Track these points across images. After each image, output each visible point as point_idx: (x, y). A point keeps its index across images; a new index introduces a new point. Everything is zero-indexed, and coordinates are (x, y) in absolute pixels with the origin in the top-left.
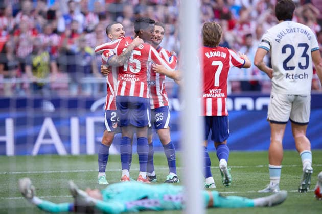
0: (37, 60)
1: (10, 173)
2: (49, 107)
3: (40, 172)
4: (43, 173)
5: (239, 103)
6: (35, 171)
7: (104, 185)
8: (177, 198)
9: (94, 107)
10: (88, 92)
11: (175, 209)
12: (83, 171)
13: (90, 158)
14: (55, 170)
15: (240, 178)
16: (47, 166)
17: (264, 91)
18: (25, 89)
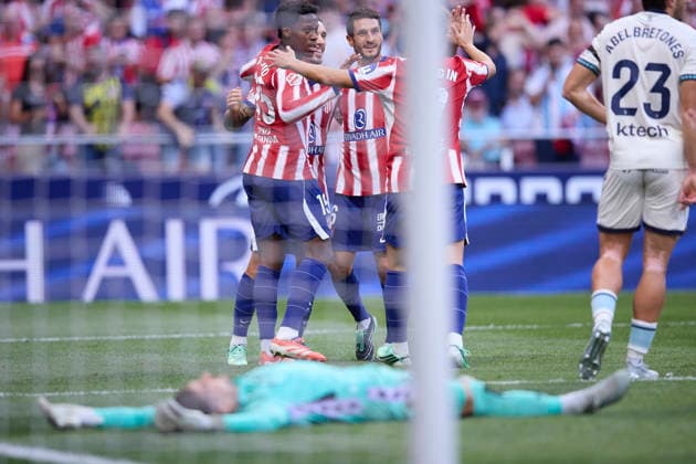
0: (94, 93)
1: (35, 340)
2: (120, 197)
3: (99, 338)
4: (107, 341)
5: (531, 188)
6: (89, 335)
7: (239, 367)
8: (397, 395)
9: (217, 197)
10: (203, 165)
11: (392, 418)
12: (194, 336)
13: (208, 308)
14: (131, 334)
15: (532, 351)
16: (116, 326)
17: (588, 162)
18: (67, 158)
